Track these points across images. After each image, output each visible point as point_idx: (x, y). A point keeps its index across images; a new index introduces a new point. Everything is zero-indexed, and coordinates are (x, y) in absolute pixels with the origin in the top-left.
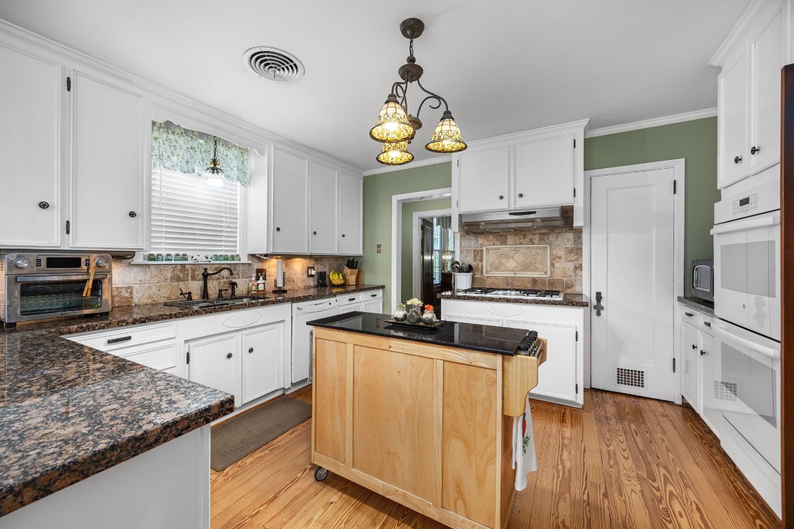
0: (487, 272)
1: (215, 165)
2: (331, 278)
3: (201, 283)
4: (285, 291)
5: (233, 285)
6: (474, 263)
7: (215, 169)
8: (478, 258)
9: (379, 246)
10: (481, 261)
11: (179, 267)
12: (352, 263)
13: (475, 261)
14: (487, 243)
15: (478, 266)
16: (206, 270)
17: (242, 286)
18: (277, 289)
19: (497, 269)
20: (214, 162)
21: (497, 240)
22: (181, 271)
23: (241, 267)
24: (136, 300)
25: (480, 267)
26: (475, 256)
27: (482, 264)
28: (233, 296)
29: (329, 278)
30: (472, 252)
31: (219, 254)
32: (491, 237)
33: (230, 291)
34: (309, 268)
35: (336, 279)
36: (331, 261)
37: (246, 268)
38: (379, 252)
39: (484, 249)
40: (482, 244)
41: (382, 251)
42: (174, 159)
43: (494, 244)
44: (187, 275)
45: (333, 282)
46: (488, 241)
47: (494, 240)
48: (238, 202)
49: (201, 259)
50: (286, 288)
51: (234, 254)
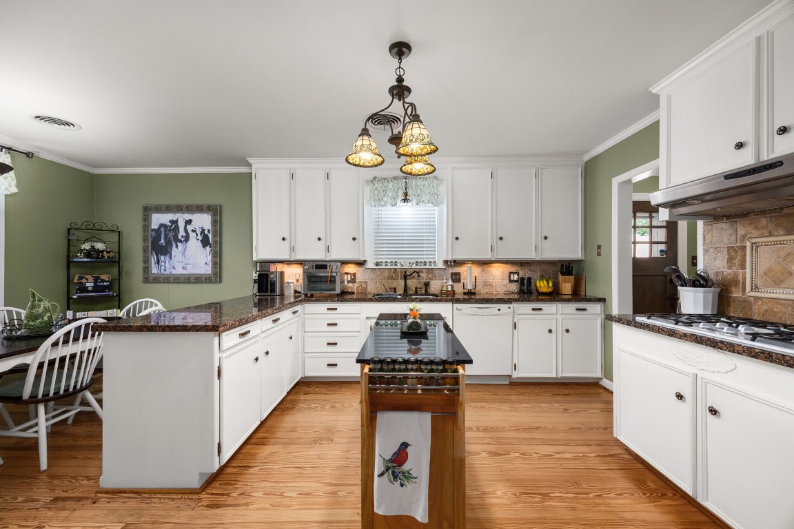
0: (755, 288)
1: (406, 196)
2: (538, 285)
3: (403, 282)
4: (474, 294)
5: (427, 285)
6: (729, 271)
7: (405, 200)
8: (737, 261)
9: (599, 247)
10: (743, 266)
11: (392, 270)
12: (567, 268)
13: (730, 267)
14: (755, 233)
15: (736, 275)
16: (405, 272)
17: (435, 286)
18: (466, 291)
19: (778, 283)
20: (406, 194)
21: (777, 226)
22: (394, 273)
23: (438, 271)
24: (369, 290)
25: (740, 278)
26: (731, 260)
27: (745, 273)
28: (427, 293)
29: (536, 286)
30: (725, 251)
31: (419, 261)
32: (763, 221)
33: (424, 288)
34: (510, 273)
35: (543, 286)
36: (544, 267)
37: (442, 272)
38: (599, 254)
39: (748, 244)
40: (744, 237)
41: (602, 255)
42: (385, 199)
43: (771, 235)
44: (398, 276)
45: (539, 289)
46: (757, 228)
47: (771, 227)
48: (436, 220)
49: (406, 266)
50: (475, 291)
51: (432, 260)
